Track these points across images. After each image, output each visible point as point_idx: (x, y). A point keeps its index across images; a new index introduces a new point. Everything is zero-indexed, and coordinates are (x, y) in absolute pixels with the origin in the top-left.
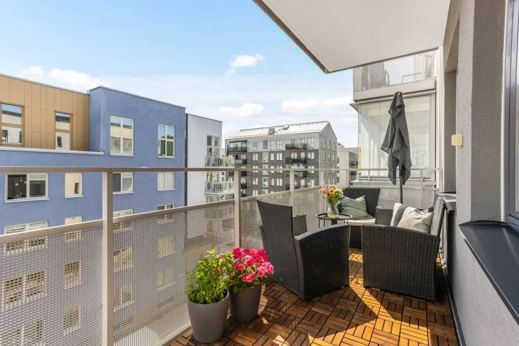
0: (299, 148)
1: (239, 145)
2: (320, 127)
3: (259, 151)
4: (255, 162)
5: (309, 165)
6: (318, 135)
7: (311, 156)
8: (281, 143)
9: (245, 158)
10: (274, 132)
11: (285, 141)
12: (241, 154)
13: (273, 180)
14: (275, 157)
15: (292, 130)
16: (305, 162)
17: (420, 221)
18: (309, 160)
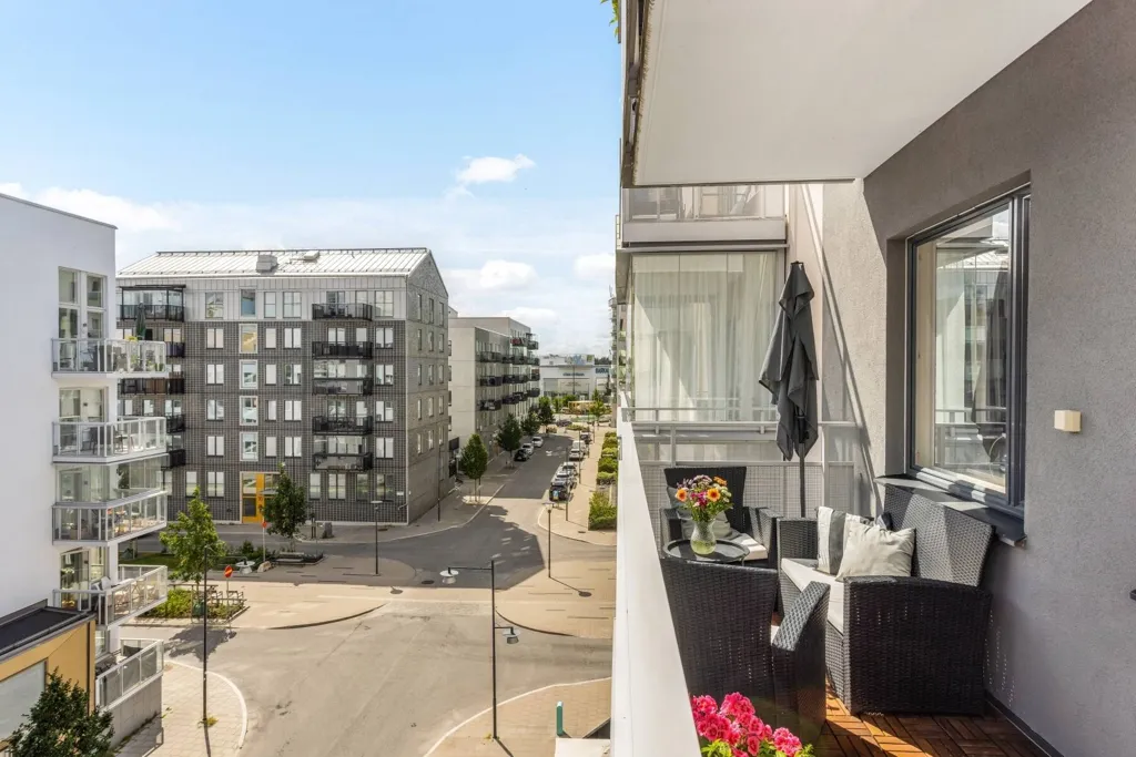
0: (350, 316)
1: (158, 298)
2: (410, 263)
3: (226, 319)
4: (214, 353)
5: (380, 363)
6: (404, 285)
7: (384, 337)
8: (297, 300)
9: (177, 339)
10: (274, 268)
11: (311, 295)
12: (167, 326)
13: (273, 405)
14: (280, 338)
15: (331, 265)
16: (368, 353)
17: (895, 548)
18: (379, 348)
